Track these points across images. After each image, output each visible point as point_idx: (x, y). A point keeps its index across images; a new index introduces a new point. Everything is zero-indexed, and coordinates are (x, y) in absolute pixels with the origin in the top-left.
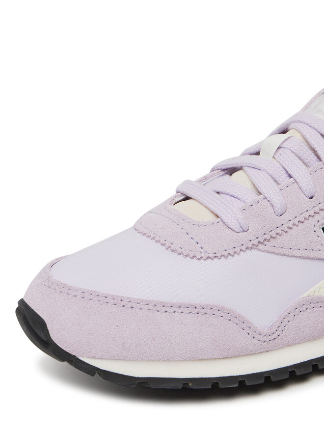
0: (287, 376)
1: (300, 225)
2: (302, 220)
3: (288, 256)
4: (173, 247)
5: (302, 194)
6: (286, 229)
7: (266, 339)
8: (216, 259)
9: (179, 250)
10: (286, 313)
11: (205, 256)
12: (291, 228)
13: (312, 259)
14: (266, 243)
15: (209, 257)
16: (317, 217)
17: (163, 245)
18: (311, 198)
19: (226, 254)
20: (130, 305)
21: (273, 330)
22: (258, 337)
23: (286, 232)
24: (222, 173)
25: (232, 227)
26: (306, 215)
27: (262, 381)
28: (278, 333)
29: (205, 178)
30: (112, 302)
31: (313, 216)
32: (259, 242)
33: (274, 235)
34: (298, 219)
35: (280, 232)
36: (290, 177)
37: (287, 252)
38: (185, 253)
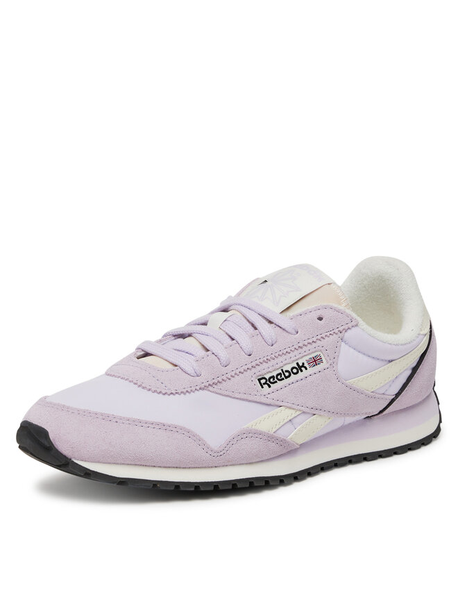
0: (230, 487)
1: (241, 375)
2: (242, 371)
3: (231, 397)
4: (143, 385)
5: (242, 352)
6: (229, 377)
7: (215, 455)
8: (177, 395)
9: (148, 387)
10: (232, 438)
11: (169, 392)
12: (233, 377)
13: (250, 401)
14: (214, 386)
15: (172, 393)
16: (253, 370)
17: (135, 384)
18: (250, 355)
19: (185, 391)
20: (115, 420)
21: (221, 449)
22: (210, 453)
23: (230, 379)
24: (173, 338)
25: (189, 372)
26: (246, 367)
27: (212, 488)
28: (224, 452)
29: (160, 341)
30: (101, 417)
31: (250, 369)
32: (209, 385)
33: (221, 380)
34: (239, 370)
35: (225, 378)
36: (233, 339)
37: (231, 394)
38: (153, 389)
